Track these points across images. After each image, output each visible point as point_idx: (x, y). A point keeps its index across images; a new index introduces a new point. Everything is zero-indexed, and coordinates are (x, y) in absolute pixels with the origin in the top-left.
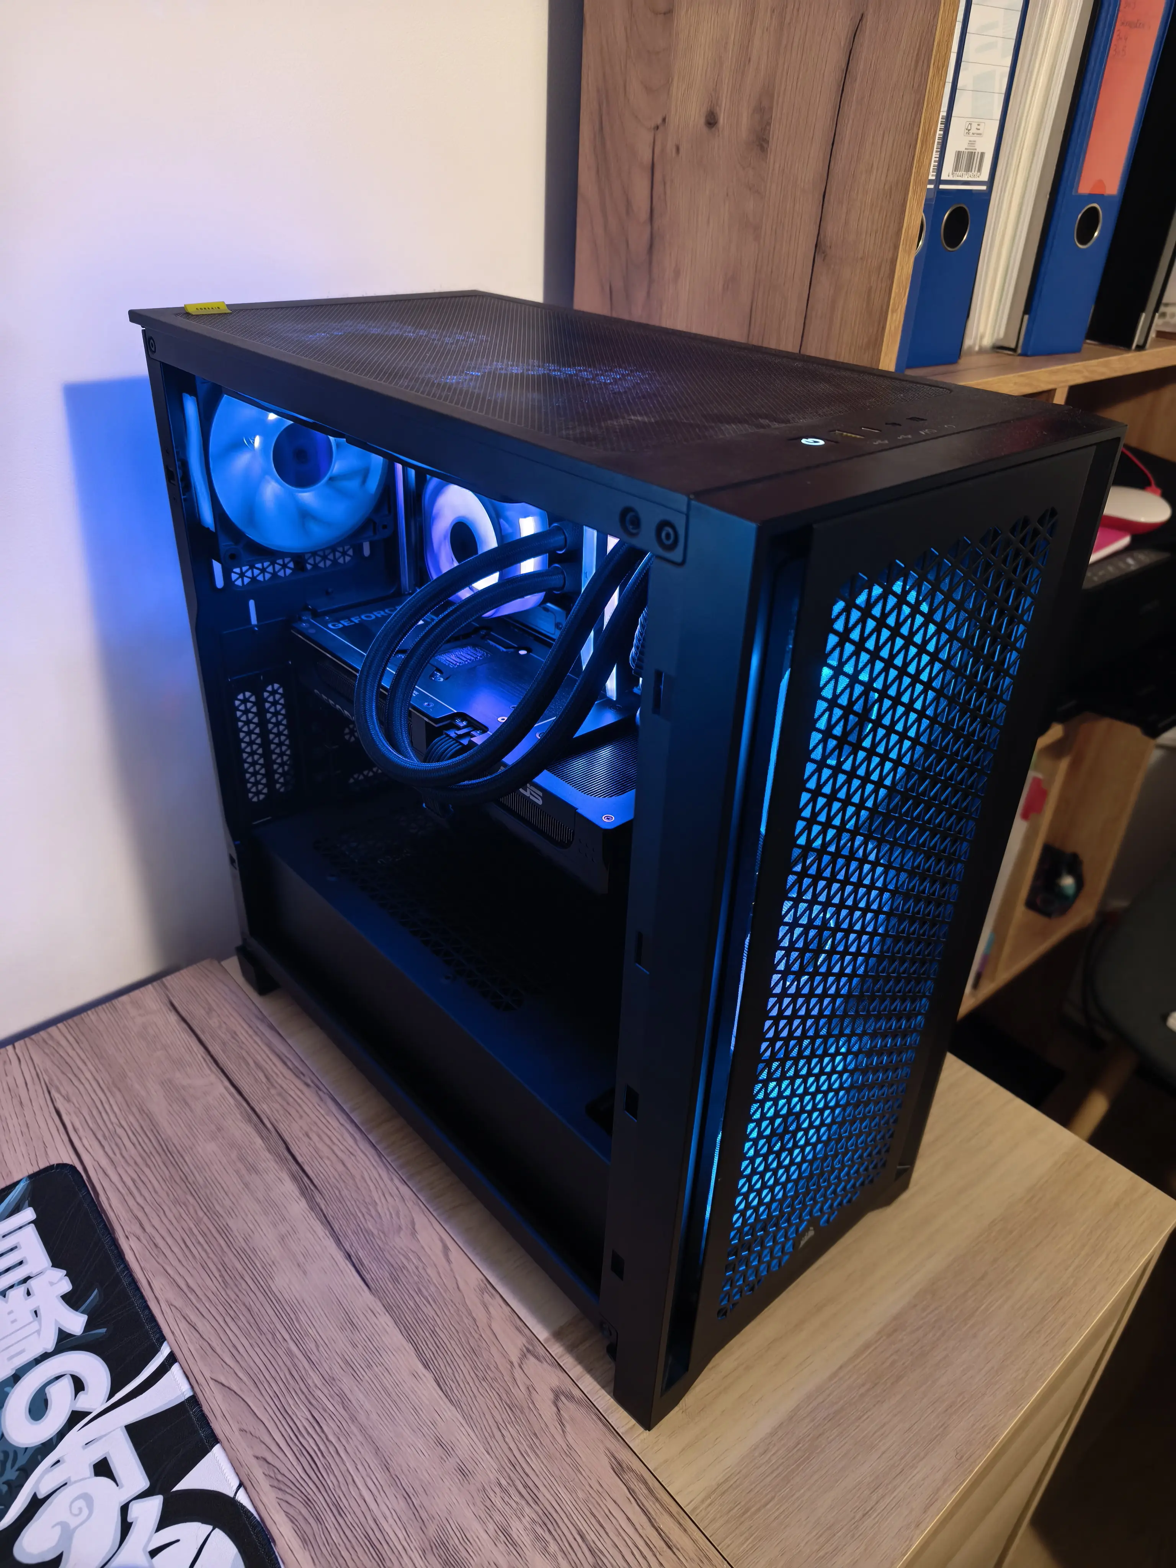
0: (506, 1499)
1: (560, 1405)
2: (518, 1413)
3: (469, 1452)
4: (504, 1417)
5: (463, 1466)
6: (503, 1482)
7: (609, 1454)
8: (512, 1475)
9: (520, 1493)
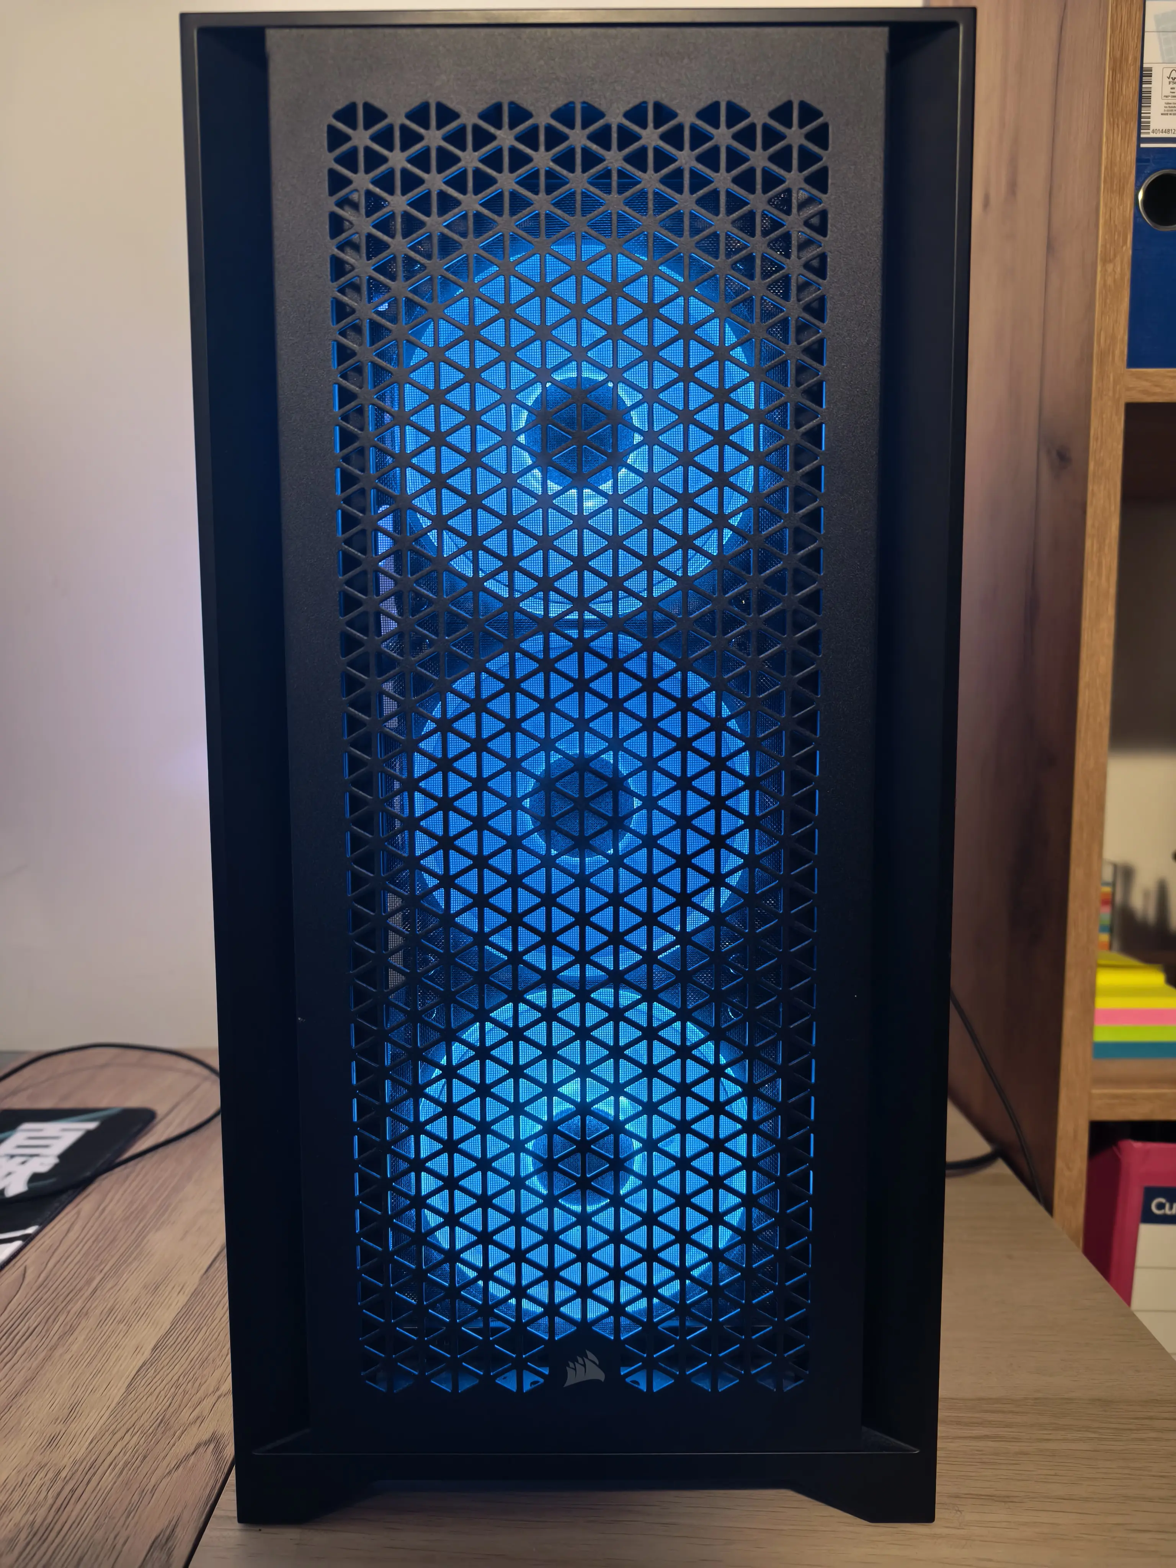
0: (44, 1488)
1: (202, 1450)
2: (160, 1430)
3: (80, 1432)
4: (146, 1424)
5: (59, 1437)
6: (63, 1474)
7: (173, 1523)
8: (79, 1473)
9: (59, 1494)
